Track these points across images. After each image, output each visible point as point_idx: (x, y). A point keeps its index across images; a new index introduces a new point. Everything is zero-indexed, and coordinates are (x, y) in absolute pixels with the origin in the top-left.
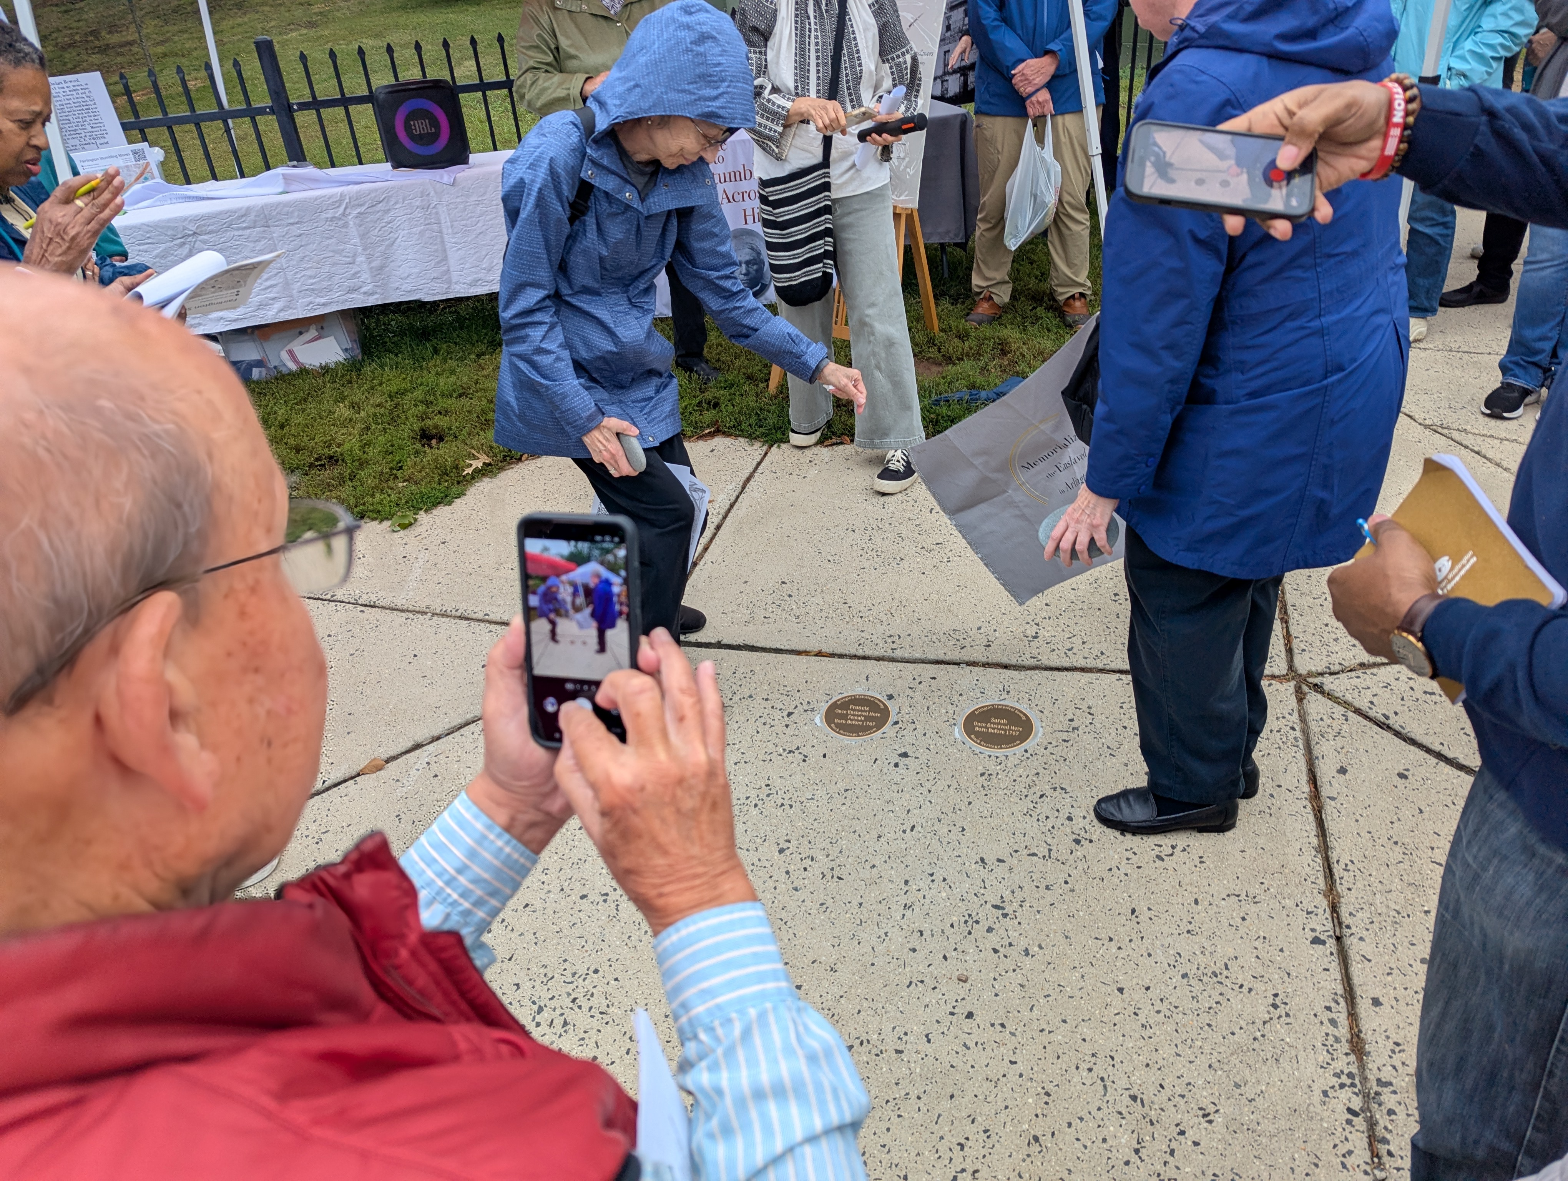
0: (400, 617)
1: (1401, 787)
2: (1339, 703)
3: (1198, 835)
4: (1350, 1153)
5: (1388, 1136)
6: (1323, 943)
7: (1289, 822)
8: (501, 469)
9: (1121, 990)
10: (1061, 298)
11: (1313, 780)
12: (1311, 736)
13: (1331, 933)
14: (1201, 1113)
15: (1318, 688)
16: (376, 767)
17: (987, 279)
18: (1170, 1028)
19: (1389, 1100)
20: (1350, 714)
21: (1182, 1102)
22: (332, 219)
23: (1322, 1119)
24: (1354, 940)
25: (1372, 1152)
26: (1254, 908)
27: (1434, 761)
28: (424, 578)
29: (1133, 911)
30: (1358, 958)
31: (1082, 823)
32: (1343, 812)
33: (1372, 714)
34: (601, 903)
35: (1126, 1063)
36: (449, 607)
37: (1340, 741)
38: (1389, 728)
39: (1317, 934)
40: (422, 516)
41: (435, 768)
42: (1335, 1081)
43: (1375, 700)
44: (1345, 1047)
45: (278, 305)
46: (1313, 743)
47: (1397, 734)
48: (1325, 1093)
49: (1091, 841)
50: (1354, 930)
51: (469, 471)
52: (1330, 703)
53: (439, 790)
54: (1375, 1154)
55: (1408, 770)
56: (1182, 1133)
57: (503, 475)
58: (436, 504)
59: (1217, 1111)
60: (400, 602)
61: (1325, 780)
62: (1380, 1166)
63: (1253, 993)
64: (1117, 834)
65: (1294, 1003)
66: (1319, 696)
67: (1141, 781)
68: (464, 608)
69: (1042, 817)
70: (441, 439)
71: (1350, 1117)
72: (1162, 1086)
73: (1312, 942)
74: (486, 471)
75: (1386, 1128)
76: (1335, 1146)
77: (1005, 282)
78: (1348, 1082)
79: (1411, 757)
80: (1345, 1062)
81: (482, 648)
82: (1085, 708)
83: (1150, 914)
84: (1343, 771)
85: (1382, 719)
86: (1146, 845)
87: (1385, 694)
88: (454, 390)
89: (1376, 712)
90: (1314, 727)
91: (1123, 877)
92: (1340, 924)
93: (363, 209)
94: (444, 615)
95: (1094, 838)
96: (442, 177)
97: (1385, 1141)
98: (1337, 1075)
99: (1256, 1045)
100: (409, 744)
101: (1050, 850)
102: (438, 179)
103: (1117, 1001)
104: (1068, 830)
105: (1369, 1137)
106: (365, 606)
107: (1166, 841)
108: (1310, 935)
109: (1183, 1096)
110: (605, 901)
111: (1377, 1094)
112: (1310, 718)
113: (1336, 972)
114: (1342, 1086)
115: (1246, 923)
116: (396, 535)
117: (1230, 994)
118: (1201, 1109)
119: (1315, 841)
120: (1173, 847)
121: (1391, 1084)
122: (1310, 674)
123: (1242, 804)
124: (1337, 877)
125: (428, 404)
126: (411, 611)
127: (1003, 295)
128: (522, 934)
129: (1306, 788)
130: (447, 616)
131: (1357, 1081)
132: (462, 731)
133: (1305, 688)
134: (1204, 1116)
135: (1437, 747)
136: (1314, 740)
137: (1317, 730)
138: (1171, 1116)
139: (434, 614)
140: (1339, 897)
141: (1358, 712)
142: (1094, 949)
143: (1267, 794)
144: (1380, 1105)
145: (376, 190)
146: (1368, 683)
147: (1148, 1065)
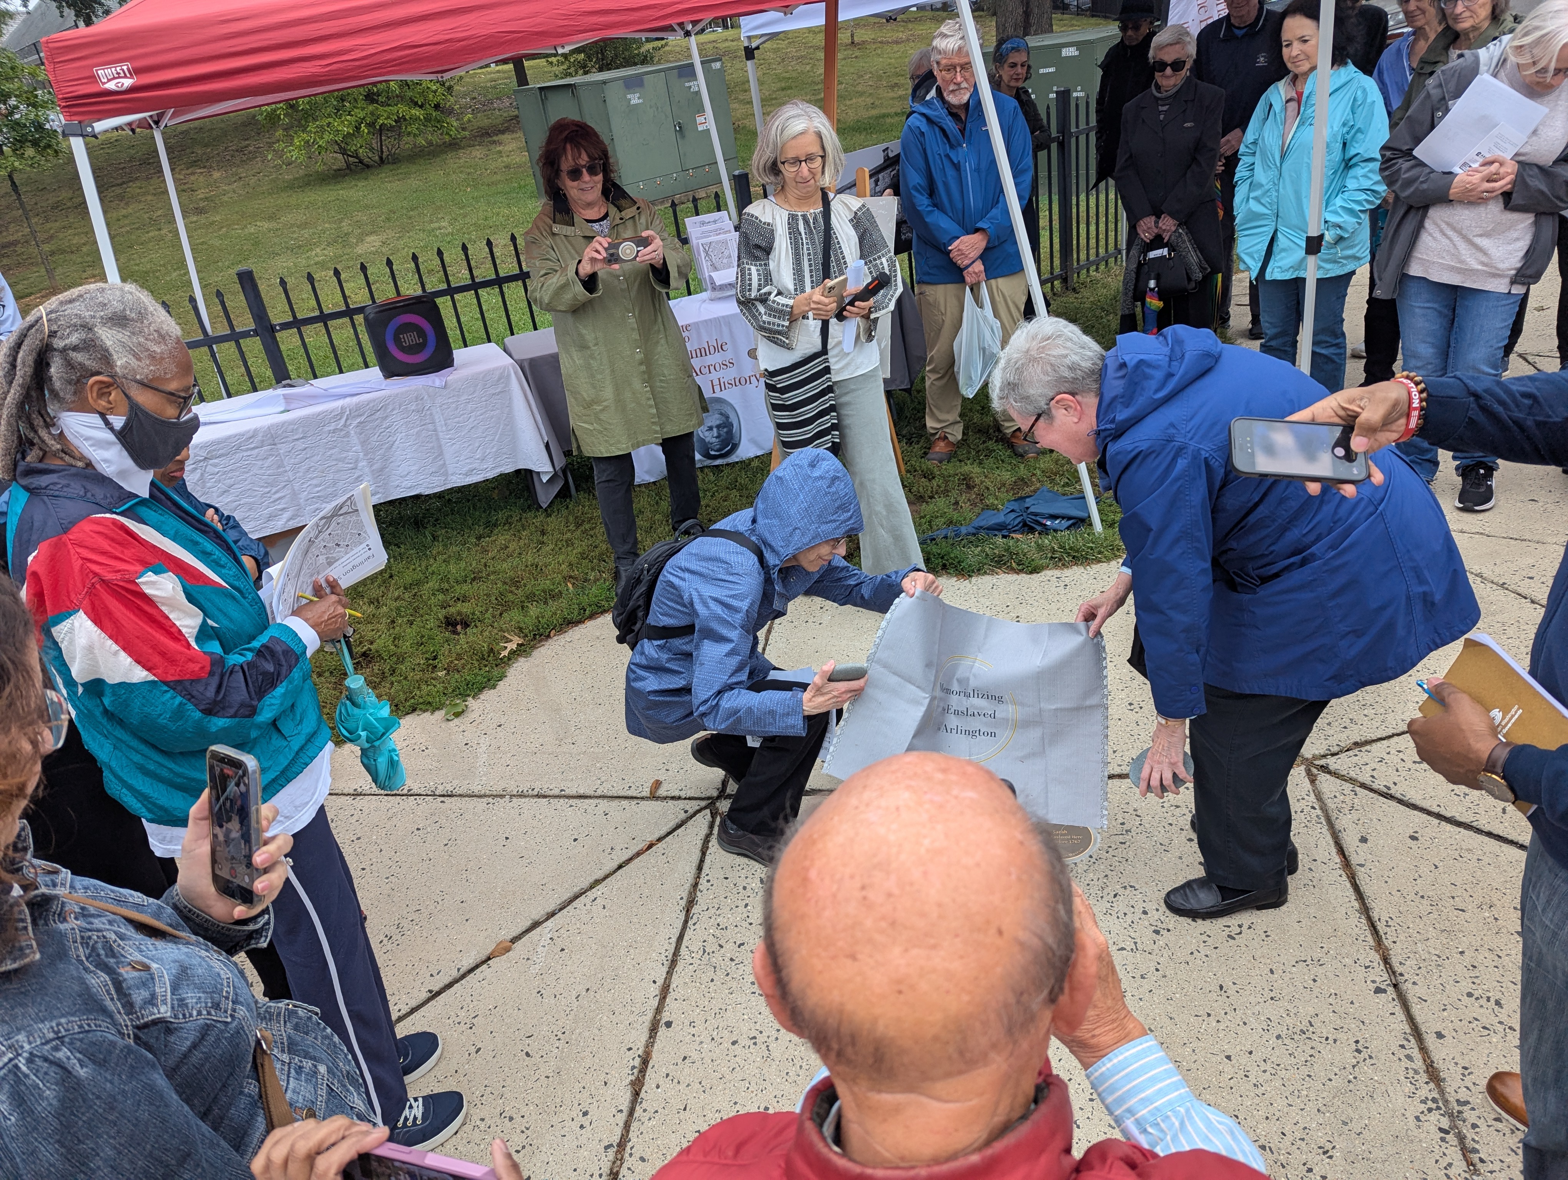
0: (481, 803)
1: (1415, 848)
2: (1345, 780)
3: (1258, 912)
4: (1450, 1165)
5: (1477, 1146)
6: (1385, 991)
7: (1330, 891)
8: (534, 647)
9: (1228, 1057)
10: (1009, 431)
11: (1341, 851)
12: (1330, 812)
13: (1389, 982)
14: (1321, 1151)
15: (1325, 769)
16: (503, 949)
17: (940, 421)
18: (1278, 1083)
19: (1471, 1116)
20: (1358, 789)
21: (1303, 1144)
22: (334, 431)
23: (1420, 1141)
24: (1409, 985)
25: (1467, 1161)
26: (1321, 970)
27: (1436, 821)
28: (492, 762)
29: (1221, 987)
30: (1416, 1000)
31: (1157, 915)
32: (1373, 876)
33: (1375, 786)
34: (752, 1046)
35: (1249, 1120)
36: (524, 787)
37: (1355, 815)
38: (1391, 797)
39: (1378, 984)
40: (470, 701)
41: (560, 943)
42: (1423, 1107)
43: (1375, 774)
44: (1424, 1077)
45: (286, 515)
46: (1333, 818)
47: (1400, 801)
48: (1417, 1118)
49: (1169, 930)
50: (1406, 976)
51: (505, 653)
52: (1338, 781)
53: (569, 963)
54: (1470, 1163)
55: (1416, 832)
56: (1310, 1170)
57: (536, 653)
58: (481, 690)
59: (1334, 1147)
60: (476, 789)
61: (1351, 850)
62: (1476, 1172)
63: (1338, 1043)
64: (1189, 921)
65: (1374, 1045)
66: (1328, 776)
67: (1199, 872)
68: (539, 786)
69: (1121, 915)
70: (466, 625)
71: (1443, 1135)
72: (1283, 1134)
73: (1375, 992)
74: (522, 651)
75: (1473, 1140)
76: (1437, 1161)
77: (956, 423)
78: (1434, 1106)
79: (1417, 820)
80: (1427, 1090)
81: (568, 823)
82: (1131, 811)
83: (1235, 988)
84: (1364, 840)
85: (1385, 790)
86: (1216, 927)
87: (1381, 767)
88: (466, 576)
89: (1378, 785)
90: (1331, 805)
91: (1205, 959)
92: (1394, 973)
93: (363, 418)
94: (521, 795)
95: (1171, 927)
96: (434, 382)
97: (1476, 1151)
98: (1424, 1102)
99: (1351, 1086)
100: (528, 923)
101: (1135, 943)
102: (430, 383)
103: (1227, 1067)
104: (1147, 923)
105: (1462, 1149)
106: (443, 796)
107: (1233, 921)
108: (1372, 986)
109: (1303, 1139)
110: (755, 1044)
111: (1459, 1112)
112: (1325, 797)
113: (1401, 1015)
114: (1430, 1110)
115: (1318, 984)
116: (451, 723)
117: (1320, 1047)
118: (1320, 1148)
119: (1356, 905)
120: (1240, 926)
121: (1468, 1103)
122: (1315, 757)
123: (1289, 878)
124: (1381, 933)
125: (444, 591)
126: (489, 796)
127: (956, 434)
128: (688, 1085)
129: (1337, 859)
130: (525, 796)
131: (1441, 1104)
132: (574, 904)
133: (1315, 771)
134: (1325, 1153)
135: (1436, 809)
136: (1333, 815)
137: (1333, 806)
138: (1297, 1158)
139: (512, 796)
140: (1388, 950)
141: (1363, 786)
142: (1196, 1025)
143: (1306, 869)
144: (1464, 1121)
145: (374, 400)
146: (1366, 759)
147: (1267, 1118)
